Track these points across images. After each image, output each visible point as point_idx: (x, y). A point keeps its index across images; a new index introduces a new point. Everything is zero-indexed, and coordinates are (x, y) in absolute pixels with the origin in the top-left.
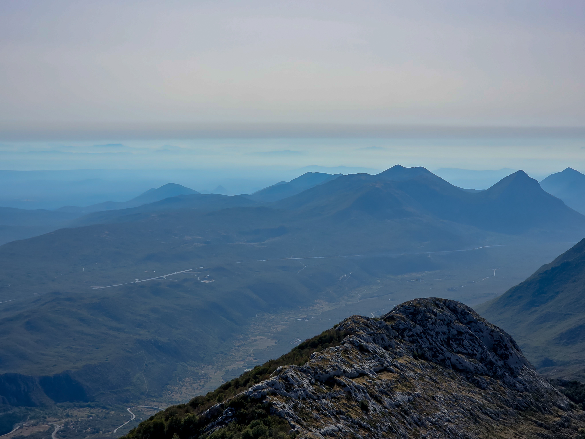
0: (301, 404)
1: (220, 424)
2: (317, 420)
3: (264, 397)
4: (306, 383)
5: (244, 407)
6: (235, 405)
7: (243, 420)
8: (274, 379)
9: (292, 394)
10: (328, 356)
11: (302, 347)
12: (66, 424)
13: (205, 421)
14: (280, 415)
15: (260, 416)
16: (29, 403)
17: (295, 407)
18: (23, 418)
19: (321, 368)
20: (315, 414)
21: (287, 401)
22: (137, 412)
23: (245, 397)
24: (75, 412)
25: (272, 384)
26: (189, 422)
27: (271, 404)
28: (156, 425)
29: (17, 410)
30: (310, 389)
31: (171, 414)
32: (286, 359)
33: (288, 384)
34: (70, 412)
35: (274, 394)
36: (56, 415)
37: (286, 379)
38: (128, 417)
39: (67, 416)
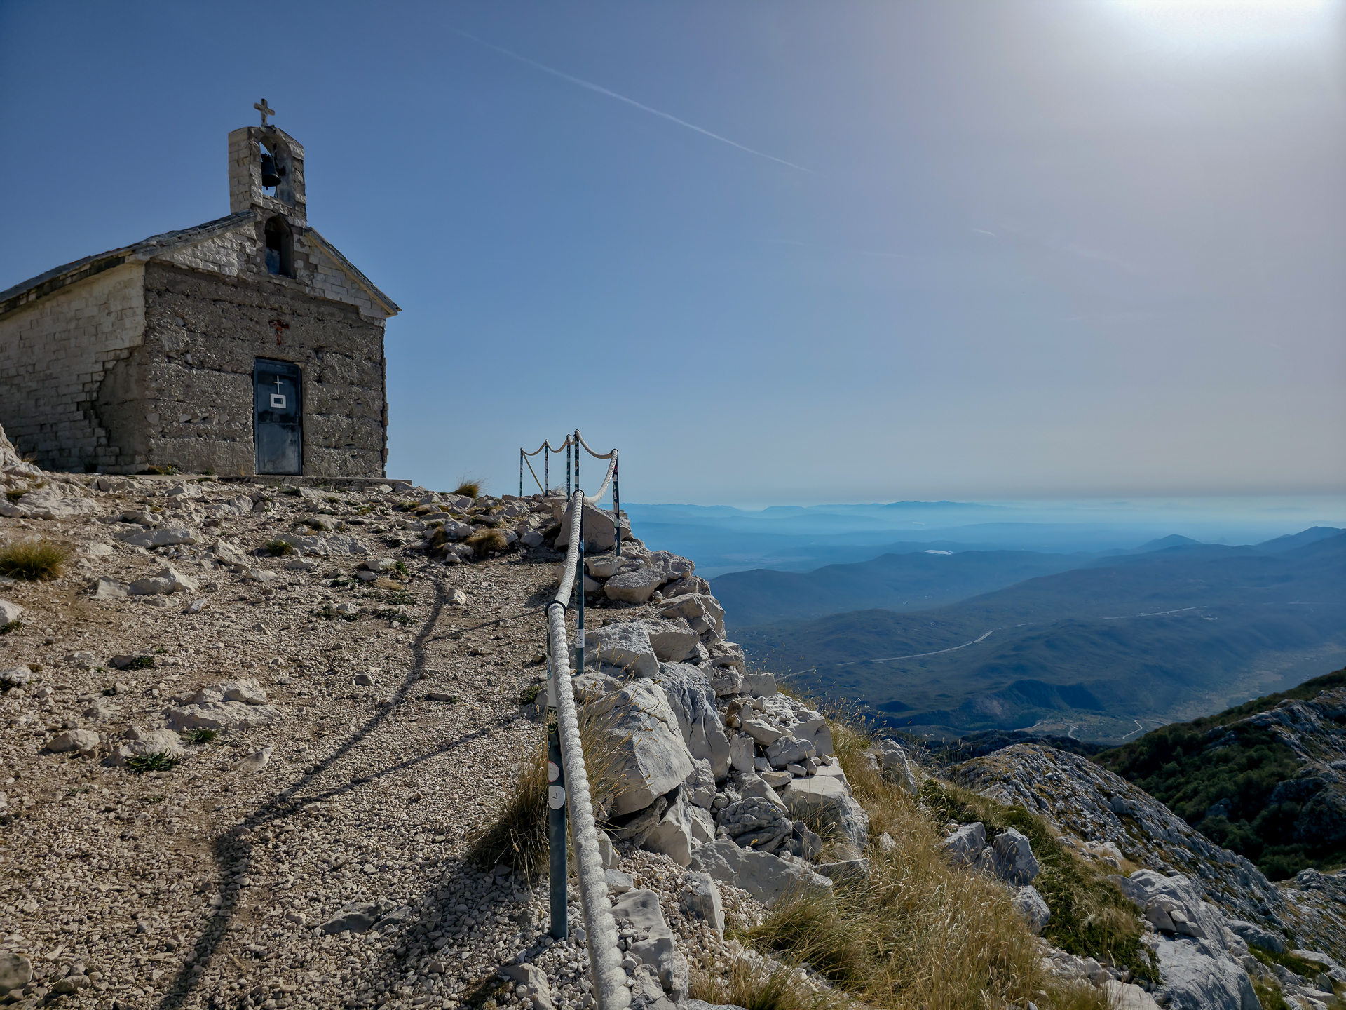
0: (1308, 736)
1: (1223, 744)
2: (1326, 753)
3: (1268, 725)
4: (1313, 717)
5: (1247, 732)
6: (1239, 730)
7: (1247, 744)
8: (1279, 710)
9: (1298, 726)
10: (1337, 695)
11: (1309, 685)
12: (1080, 726)
13: (1209, 739)
14: (1285, 744)
15: (1264, 742)
16: (1049, 705)
17: (1302, 739)
18: (1044, 717)
19: (1331, 706)
20: (1324, 747)
21: (1294, 732)
22: (1144, 724)
23: (1249, 724)
24: (1088, 717)
25: (1277, 715)
26: (1192, 739)
27: (1275, 733)
28: (1160, 737)
29: (1038, 709)
30: (1319, 723)
31: (1175, 730)
32: (1291, 694)
33: (1294, 717)
34: (1084, 717)
35: (1279, 724)
36: (1071, 718)
37: (1292, 711)
38: (1136, 728)
39: (1081, 720)
